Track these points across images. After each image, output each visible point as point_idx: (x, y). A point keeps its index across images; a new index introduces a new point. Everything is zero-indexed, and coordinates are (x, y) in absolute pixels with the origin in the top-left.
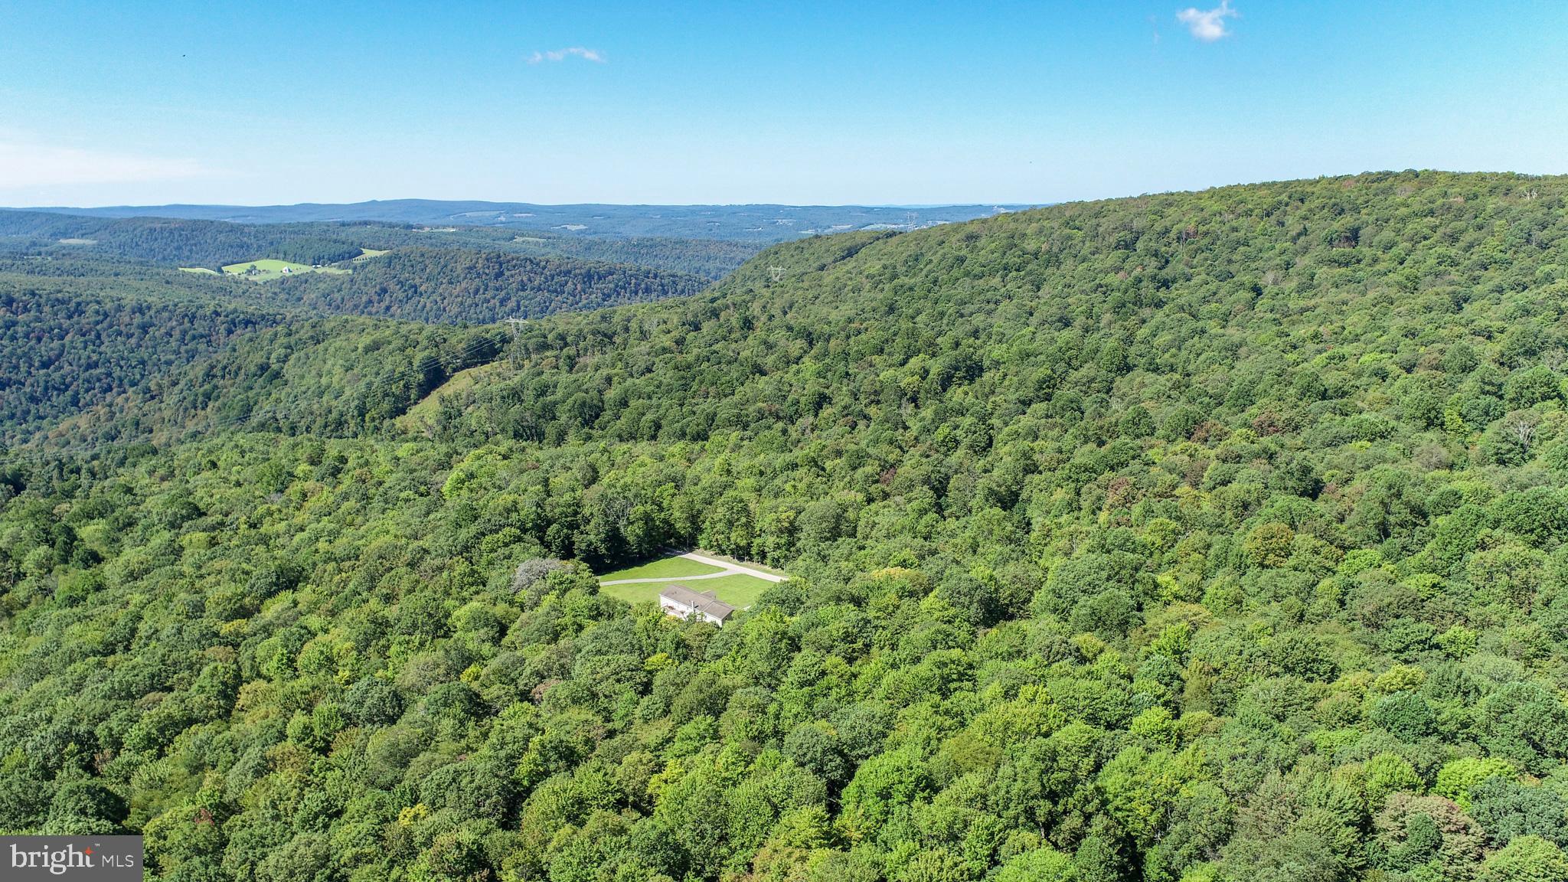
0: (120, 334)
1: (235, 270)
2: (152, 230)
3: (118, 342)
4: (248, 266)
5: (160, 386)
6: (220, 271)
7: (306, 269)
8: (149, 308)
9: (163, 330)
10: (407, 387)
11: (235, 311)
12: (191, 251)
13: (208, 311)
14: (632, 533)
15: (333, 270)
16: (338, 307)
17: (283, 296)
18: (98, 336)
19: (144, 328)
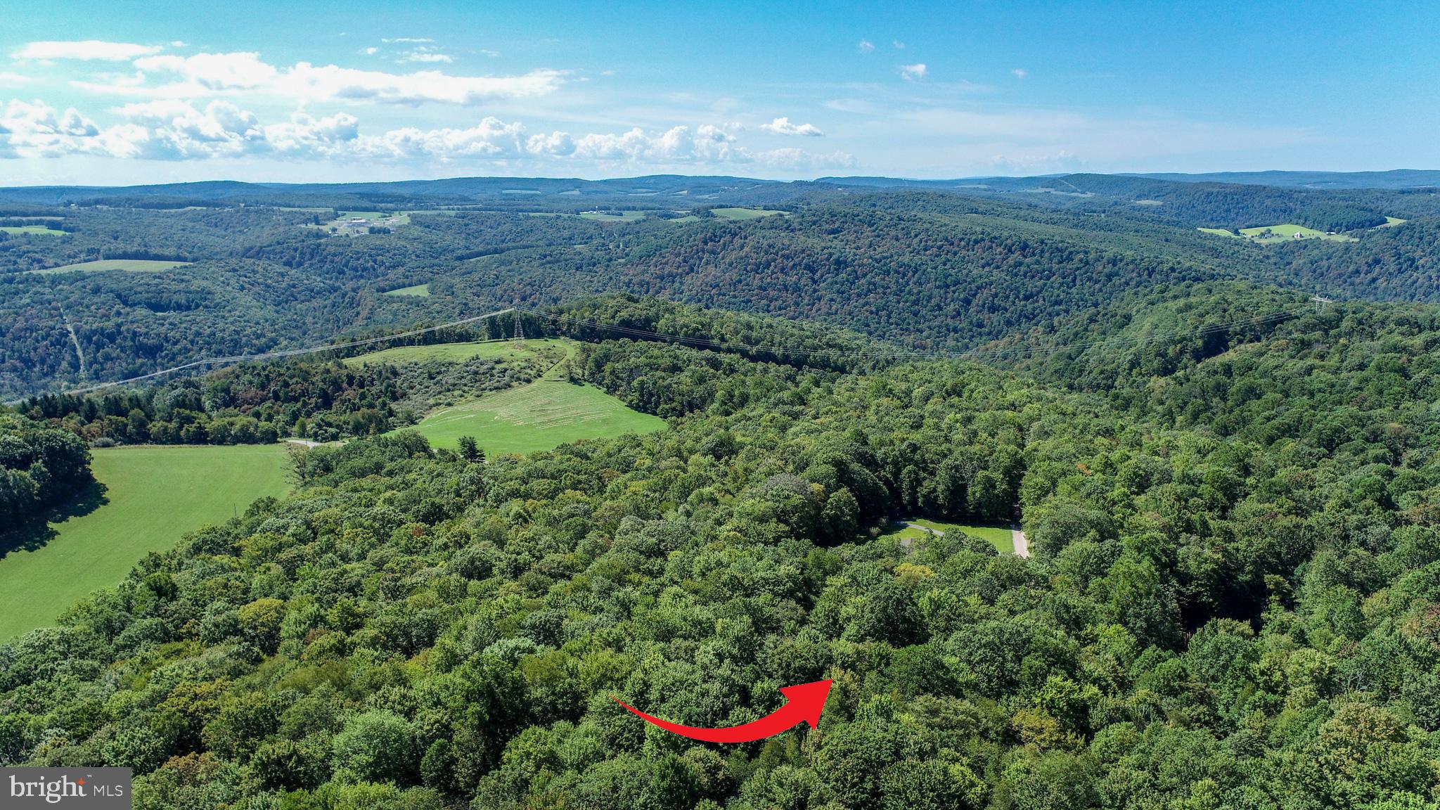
0: (1090, 279)
1: (1250, 233)
2: (1209, 194)
3: (1086, 286)
4: (1263, 229)
5: (1060, 323)
6: (1237, 233)
7: (1323, 236)
8: (1121, 260)
9: (1123, 280)
11: (1190, 268)
12: (1237, 214)
13: (1166, 267)
14: (974, 491)
15: (1340, 238)
17: (1272, 260)
18: (1074, 280)
19: (1109, 277)
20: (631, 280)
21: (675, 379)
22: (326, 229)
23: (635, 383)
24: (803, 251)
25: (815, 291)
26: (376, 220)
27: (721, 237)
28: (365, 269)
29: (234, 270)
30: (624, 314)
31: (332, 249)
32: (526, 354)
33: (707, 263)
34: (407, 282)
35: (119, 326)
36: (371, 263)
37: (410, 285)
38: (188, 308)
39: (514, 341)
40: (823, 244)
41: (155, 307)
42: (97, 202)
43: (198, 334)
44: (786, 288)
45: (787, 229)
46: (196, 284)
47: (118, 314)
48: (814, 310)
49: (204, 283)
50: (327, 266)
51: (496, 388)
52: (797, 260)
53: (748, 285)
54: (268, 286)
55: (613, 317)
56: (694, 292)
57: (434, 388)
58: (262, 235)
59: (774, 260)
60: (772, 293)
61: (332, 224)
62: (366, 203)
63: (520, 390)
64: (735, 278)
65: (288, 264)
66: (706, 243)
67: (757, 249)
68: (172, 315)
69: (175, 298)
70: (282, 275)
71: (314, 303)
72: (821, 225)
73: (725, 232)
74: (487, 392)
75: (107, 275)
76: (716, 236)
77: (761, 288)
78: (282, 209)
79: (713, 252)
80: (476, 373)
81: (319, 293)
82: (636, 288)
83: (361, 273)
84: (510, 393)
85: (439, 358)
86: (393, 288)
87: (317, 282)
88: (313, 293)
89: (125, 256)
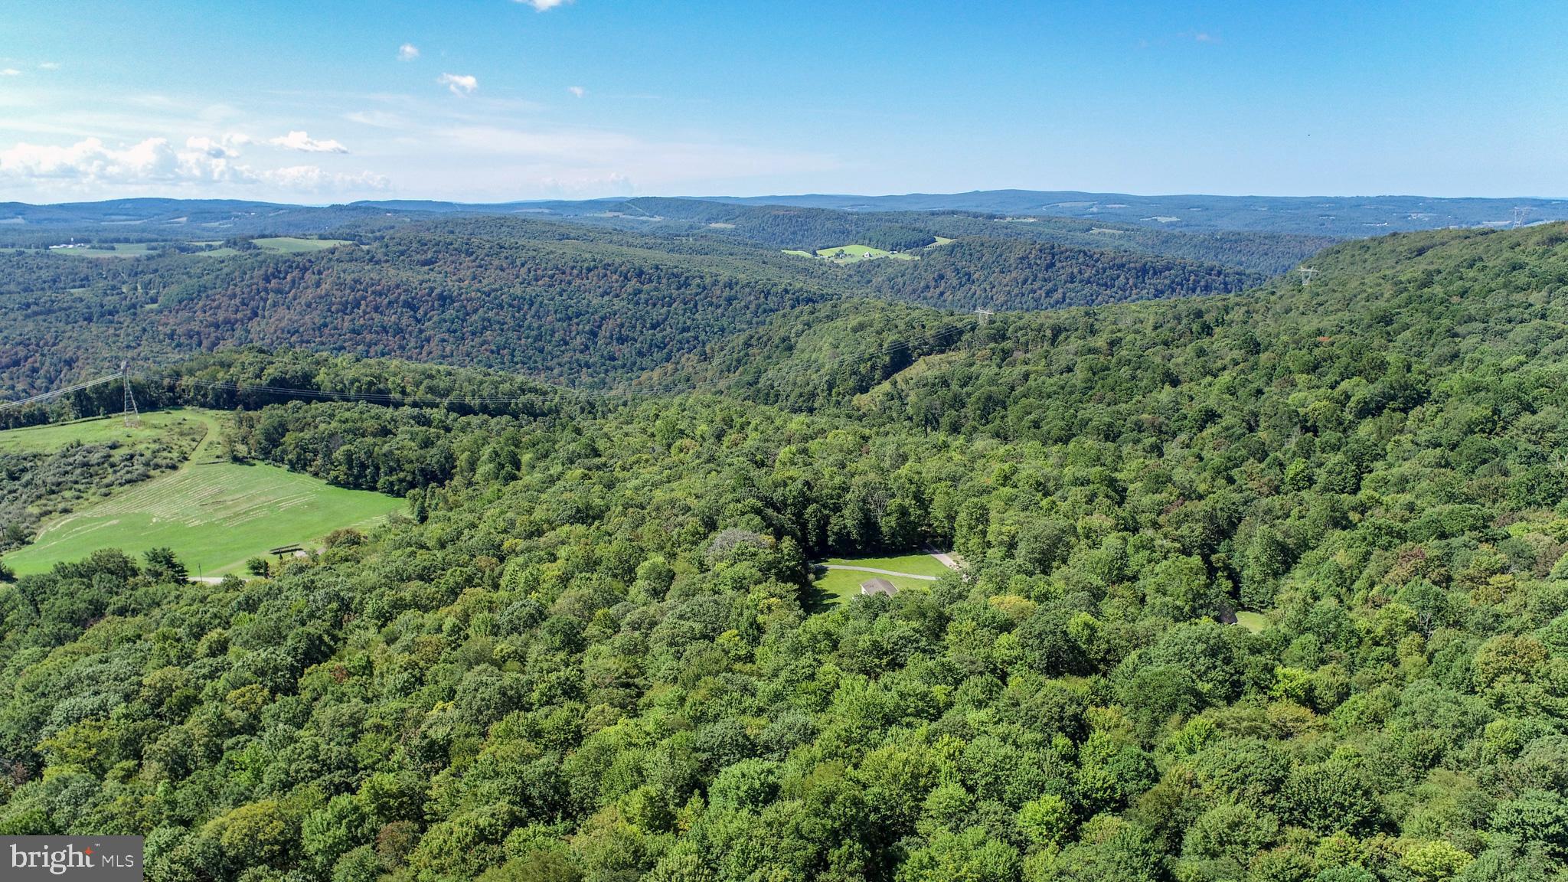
0: (711, 304)
1: (826, 254)
2: (776, 217)
3: (708, 312)
4: (837, 250)
5: (712, 350)
6: (815, 254)
7: (883, 254)
8: (737, 284)
9: (743, 303)
10: (873, 368)
11: (801, 289)
12: (803, 236)
13: (780, 288)
14: (887, 524)
15: (904, 257)
16: (899, 291)
17: (856, 279)
18: (696, 306)
19: (730, 301)
20: (173, 332)
23: (337, 455)
24: (398, 286)
25: (421, 331)
27: (287, 273)
30: (271, 371)
32: (151, 433)
33: (275, 305)
39: (123, 418)
40: (420, 278)
44: (385, 330)
45: (371, 260)
48: (424, 353)
51: (128, 482)
52: (392, 297)
53: (336, 328)
55: (259, 376)
56: (268, 341)
57: (27, 492)
59: (365, 298)
60: (368, 337)
63: (167, 480)
64: (318, 321)
66: (267, 280)
67: (340, 285)
72: (410, 256)
73: (291, 267)
76: (279, 272)
77: (353, 331)
79: (279, 291)
80: (85, 465)
82: (183, 340)
85: (14, 449)
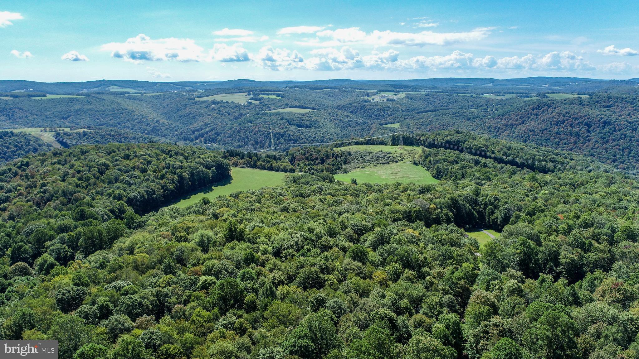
20: (490, 126)
21: (452, 166)
22: (370, 99)
23: (436, 167)
24: (585, 116)
25: (588, 136)
26: (391, 96)
27: (542, 107)
28: (380, 116)
29: (330, 114)
30: (449, 138)
31: (368, 107)
32: (402, 151)
33: (532, 120)
34: (392, 121)
35: (285, 132)
36: (383, 113)
37: (394, 123)
38: (310, 127)
39: (399, 146)
40: (599, 113)
41: (299, 126)
42: (296, 87)
43: (310, 137)
44: (571, 134)
45: (580, 104)
46: (315, 118)
47: (286, 127)
48: (585, 146)
49: (317, 118)
50: (366, 114)
52: (580, 120)
53: (550, 131)
54: (341, 121)
55: (443, 139)
56: (520, 133)
57: (361, 161)
58: (346, 100)
59: (568, 120)
60: (562, 136)
61: (373, 97)
62: (392, 89)
63: (392, 165)
64: (544, 127)
65: (352, 112)
66: (533, 110)
67: (559, 114)
68: (303, 129)
69: (306, 123)
70: (347, 116)
71: (357, 128)
72: (601, 103)
73: (545, 105)
74: (379, 165)
75: (286, 113)
76: (539, 107)
77: (557, 133)
78: (357, 90)
79: (536, 115)
80: (378, 157)
81: (359, 124)
83: (378, 117)
84: (388, 166)
85: (369, 150)
86: (386, 124)
87: (360, 120)
88: (357, 124)
89: (296, 107)
